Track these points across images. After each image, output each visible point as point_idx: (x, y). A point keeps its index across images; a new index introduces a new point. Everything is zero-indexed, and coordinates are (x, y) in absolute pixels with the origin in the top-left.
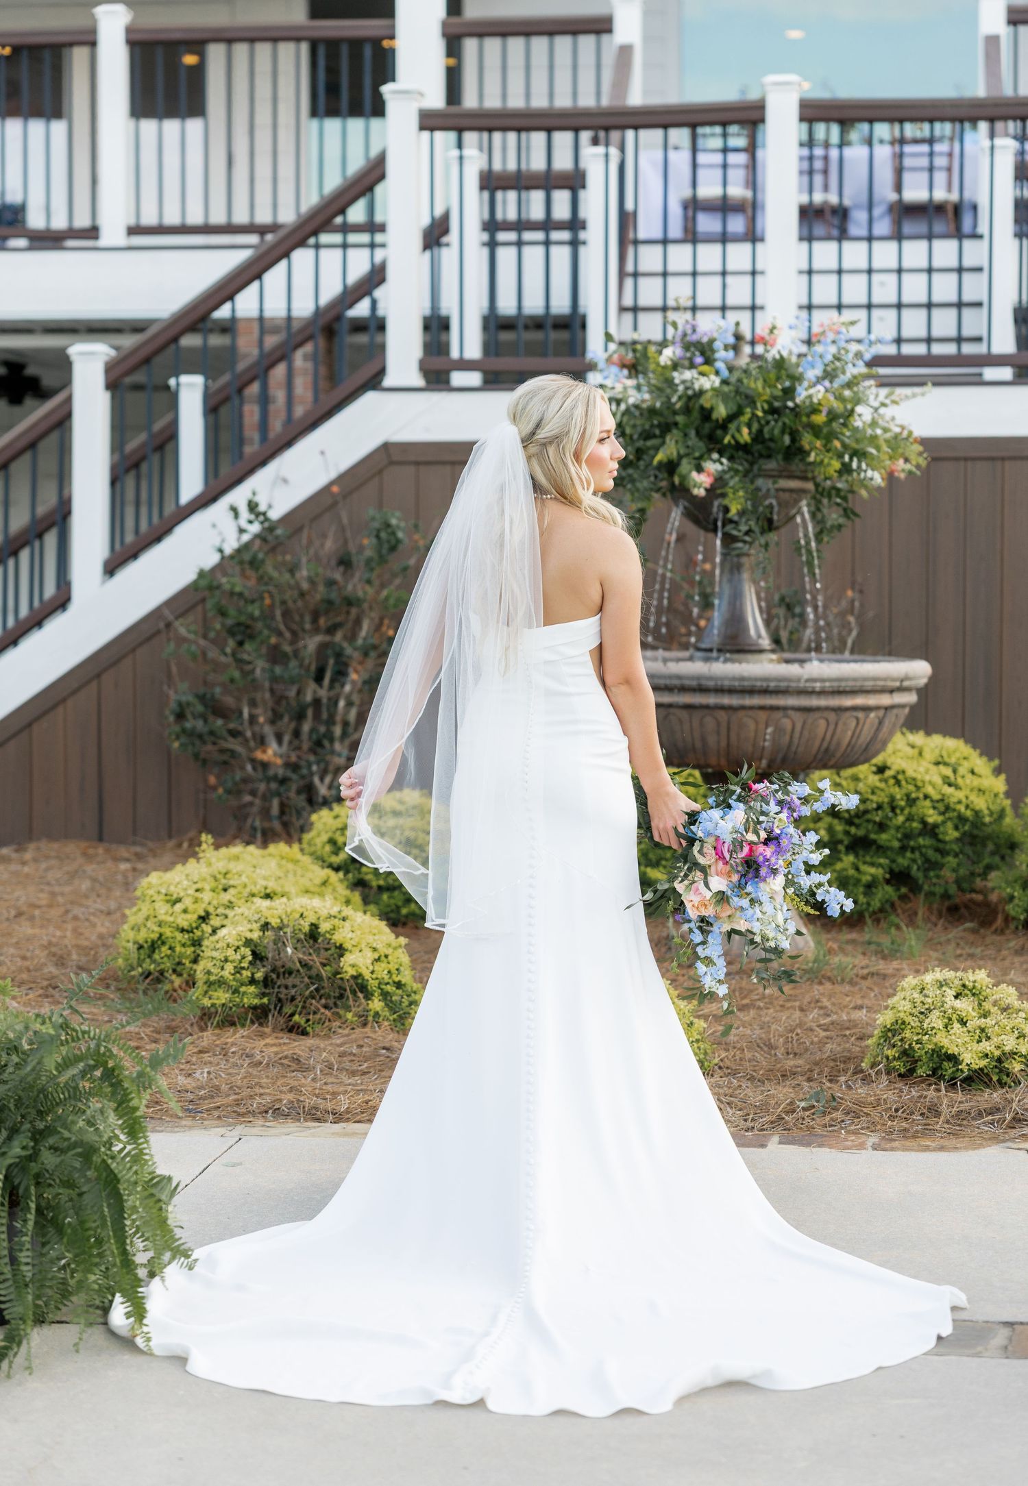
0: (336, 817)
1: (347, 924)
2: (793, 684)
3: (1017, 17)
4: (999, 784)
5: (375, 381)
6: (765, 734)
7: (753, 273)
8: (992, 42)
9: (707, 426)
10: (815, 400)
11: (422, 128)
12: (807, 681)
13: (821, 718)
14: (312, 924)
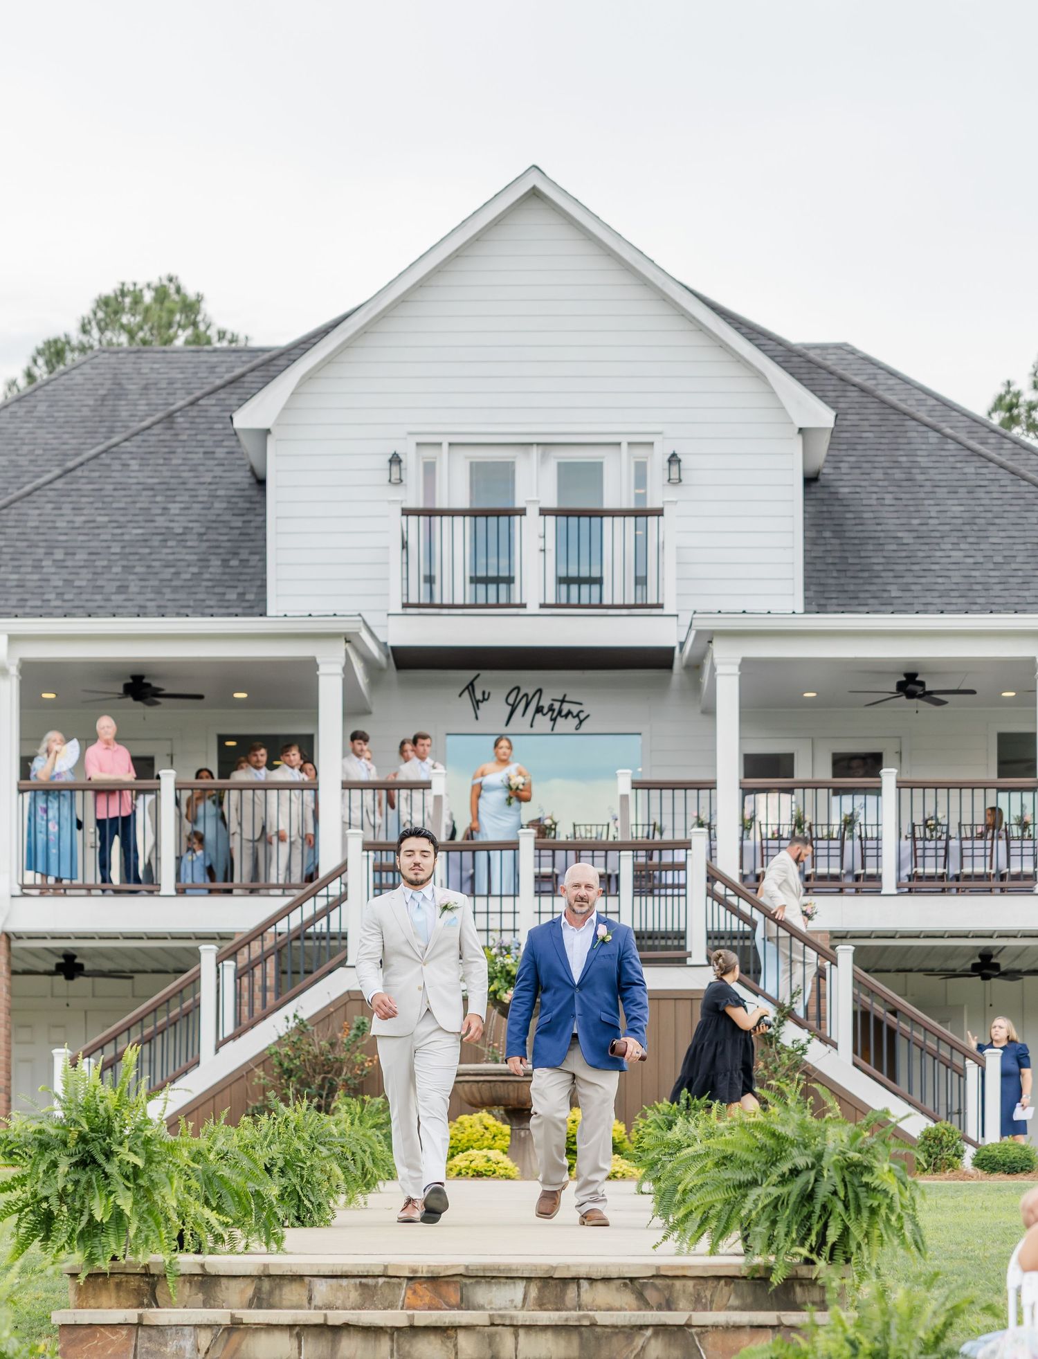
3: (636, 786)
4: (622, 1128)
5: (342, 963)
7: (514, 913)
8: (624, 798)
9: (509, 978)
11: (364, 850)
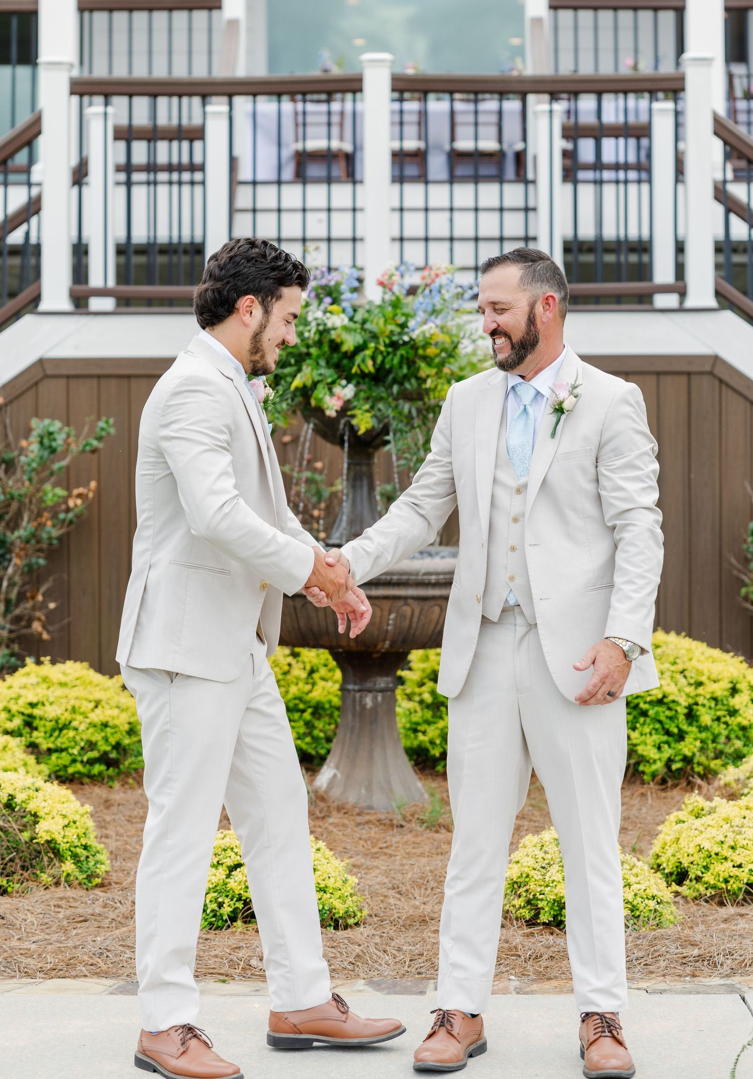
0: (10, 687)
1: (40, 794)
2: (413, 578)
3: (554, 3)
5: (31, 306)
6: (389, 620)
7: (354, 210)
8: (537, 21)
9: (336, 357)
10: (428, 335)
11: (72, 93)
12: (425, 574)
13: (436, 605)
14: (10, 795)
